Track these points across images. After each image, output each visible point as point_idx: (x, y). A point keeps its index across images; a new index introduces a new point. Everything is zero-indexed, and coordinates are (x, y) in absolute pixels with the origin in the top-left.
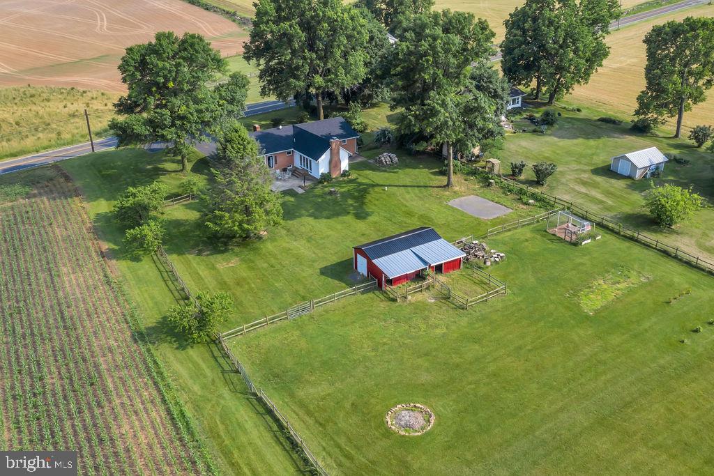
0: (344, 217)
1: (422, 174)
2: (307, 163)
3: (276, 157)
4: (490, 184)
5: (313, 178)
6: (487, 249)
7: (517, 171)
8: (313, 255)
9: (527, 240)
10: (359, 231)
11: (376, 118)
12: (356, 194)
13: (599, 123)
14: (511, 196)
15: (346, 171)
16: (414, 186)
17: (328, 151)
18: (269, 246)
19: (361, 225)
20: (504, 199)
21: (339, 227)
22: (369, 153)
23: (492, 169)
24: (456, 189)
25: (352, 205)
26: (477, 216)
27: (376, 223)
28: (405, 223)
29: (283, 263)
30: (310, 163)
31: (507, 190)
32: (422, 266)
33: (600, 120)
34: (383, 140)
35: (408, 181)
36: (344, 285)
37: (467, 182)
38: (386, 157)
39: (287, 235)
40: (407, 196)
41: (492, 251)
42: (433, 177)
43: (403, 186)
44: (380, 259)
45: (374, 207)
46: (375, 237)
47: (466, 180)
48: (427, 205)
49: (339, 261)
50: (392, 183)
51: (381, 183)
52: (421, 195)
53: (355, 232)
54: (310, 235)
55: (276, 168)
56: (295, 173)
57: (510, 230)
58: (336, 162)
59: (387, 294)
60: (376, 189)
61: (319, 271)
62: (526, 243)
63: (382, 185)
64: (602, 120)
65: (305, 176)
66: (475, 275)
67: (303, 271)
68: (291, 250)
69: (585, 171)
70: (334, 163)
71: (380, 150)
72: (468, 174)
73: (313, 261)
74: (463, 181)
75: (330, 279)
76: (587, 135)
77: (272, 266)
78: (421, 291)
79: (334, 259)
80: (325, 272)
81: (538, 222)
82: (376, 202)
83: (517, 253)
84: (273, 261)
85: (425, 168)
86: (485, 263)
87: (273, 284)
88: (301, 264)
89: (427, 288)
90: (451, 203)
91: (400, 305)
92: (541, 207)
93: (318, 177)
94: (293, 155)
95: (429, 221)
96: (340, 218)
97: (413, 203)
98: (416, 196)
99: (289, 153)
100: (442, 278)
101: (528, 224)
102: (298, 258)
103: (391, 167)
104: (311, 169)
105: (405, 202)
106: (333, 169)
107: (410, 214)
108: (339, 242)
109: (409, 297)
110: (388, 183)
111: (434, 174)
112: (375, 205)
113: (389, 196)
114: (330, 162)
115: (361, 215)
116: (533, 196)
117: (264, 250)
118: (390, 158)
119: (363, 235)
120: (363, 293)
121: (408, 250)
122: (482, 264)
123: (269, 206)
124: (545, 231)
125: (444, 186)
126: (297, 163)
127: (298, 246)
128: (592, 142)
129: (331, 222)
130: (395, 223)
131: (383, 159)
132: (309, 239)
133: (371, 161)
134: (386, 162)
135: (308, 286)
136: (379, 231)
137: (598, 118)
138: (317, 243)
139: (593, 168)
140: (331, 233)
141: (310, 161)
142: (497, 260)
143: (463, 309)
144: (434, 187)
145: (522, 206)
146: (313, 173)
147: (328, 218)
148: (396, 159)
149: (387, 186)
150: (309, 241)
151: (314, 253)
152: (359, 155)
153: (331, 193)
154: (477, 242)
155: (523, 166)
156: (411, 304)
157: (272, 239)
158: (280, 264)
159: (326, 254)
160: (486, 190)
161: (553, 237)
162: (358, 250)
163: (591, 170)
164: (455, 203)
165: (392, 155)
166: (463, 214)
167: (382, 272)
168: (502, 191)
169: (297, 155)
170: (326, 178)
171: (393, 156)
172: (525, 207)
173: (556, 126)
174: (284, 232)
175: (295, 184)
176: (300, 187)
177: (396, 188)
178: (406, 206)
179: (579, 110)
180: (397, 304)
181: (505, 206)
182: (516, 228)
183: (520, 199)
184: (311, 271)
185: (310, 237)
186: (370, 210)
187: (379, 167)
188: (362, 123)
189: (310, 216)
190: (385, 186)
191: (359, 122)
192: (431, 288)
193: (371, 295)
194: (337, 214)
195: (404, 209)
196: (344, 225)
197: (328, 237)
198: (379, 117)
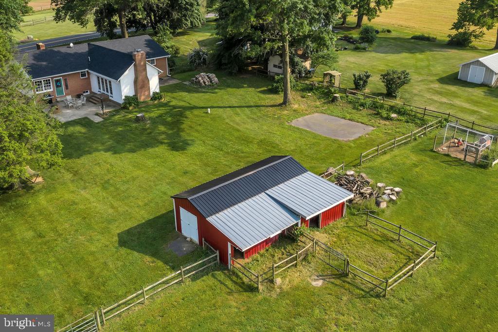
0: (157, 149)
1: (250, 94)
2: (107, 86)
3: (65, 80)
4: (334, 99)
5: (116, 104)
6: (371, 181)
7: (362, 83)
8: (111, 211)
9: (416, 166)
10: (179, 167)
11: (188, 44)
12: (169, 119)
13: (413, 40)
14: (365, 112)
15: (157, 93)
16: (243, 107)
17: (132, 68)
18: (42, 199)
19: (180, 159)
20: (356, 115)
21: (150, 163)
22: (183, 75)
23: (331, 84)
24: (296, 106)
25: (163, 133)
26: (333, 138)
27: (202, 154)
28: (243, 153)
29: (59, 228)
30: (110, 85)
31: (357, 106)
32: (291, 221)
33: (412, 38)
34: (197, 62)
35: (234, 101)
36: (160, 263)
37: (304, 99)
38: (203, 77)
39: (73, 181)
40: (237, 119)
41: (379, 185)
42: (262, 96)
43: (230, 107)
44: (221, 215)
45: (196, 134)
46: (206, 177)
47: (303, 97)
48: (265, 127)
49: (151, 217)
50: (215, 105)
51: (202, 105)
52: (254, 116)
53: (173, 169)
54: (106, 178)
55: (67, 94)
56: (92, 99)
57: (385, 153)
58: (143, 82)
59: (237, 276)
60: (196, 112)
61: (116, 238)
62: (417, 169)
63: (203, 108)
64: (416, 38)
65: (104, 101)
66: (369, 225)
67: (90, 240)
68: (76, 204)
69: (432, 82)
70: (141, 83)
71: (194, 72)
72: (303, 90)
73: (109, 222)
74: (300, 98)
75: (136, 254)
76: (411, 50)
77: (40, 236)
78: (295, 265)
79: (142, 215)
80: (127, 240)
81: (415, 139)
82: (200, 128)
83: (412, 184)
84: (44, 226)
85: (250, 87)
86: (378, 204)
87: (36, 271)
88: (89, 226)
89: (305, 259)
90: (294, 123)
91: (265, 299)
92: (407, 122)
93: (121, 102)
94: (89, 78)
95: (274, 147)
96: (151, 150)
97: (246, 126)
98: (248, 118)
99: (83, 75)
100: (320, 236)
101: (405, 143)
102: (85, 217)
103: (211, 87)
104: (111, 93)
105: (235, 126)
106: (139, 91)
107: (246, 140)
108: (150, 186)
109: (278, 281)
110: (210, 104)
111: (263, 92)
112: (197, 131)
113: (214, 119)
114: (136, 82)
115: (178, 145)
116: (392, 109)
117: (33, 206)
118: (209, 78)
119: (186, 173)
120: (194, 278)
121: (263, 195)
122: (374, 207)
123: (37, 140)
124: (432, 151)
125: (280, 105)
126: (95, 87)
127: (88, 196)
128: (419, 56)
129: (137, 157)
130: (228, 153)
131: (200, 79)
132: (105, 185)
133: (187, 83)
134: (204, 83)
135: (97, 271)
136: (207, 165)
137: (410, 37)
138: (117, 189)
139: (438, 78)
140: (139, 173)
141: (110, 82)
142: (394, 198)
143: (378, 296)
144: (267, 106)
145: (383, 122)
146: (115, 98)
147: (132, 151)
148: (216, 79)
149: (210, 107)
150: (104, 188)
151: (112, 207)
152: (172, 78)
153: (138, 120)
154: (352, 172)
155: (368, 77)
156: (283, 294)
157: (49, 188)
158: (55, 230)
159: (131, 207)
160: (332, 107)
161: (447, 158)
162: (181, 201)
163: (437, 80)
164: (299, 122)
165: (210, 75)
166: (315, 136)
167: (227, 240)
168: (350, 106)
169: (94, 77)
170: (130, 101)
171: (213, 76)
172: (387, 123)
173: (375, 44)
174: (68, 176)
175: (90, 112)
176: (97, 114)
177: (221, 110)
178: (238, 130)
179: (389, 31)
180: (260, 297)
181: (362, 123)
182: (391, 150)
183: (378, 114)
184: (104, 240)
185: (107, 182)
186: (191, 138)
187: (197, 87)
188: (172, 47)
189: (107, 150)
190: (207, 108)
191: (169, 45)
192: (310, 258)
193: (208, 280)
194: (146, 145)
195: (236, 134)
196: (158, 160)
197: (134, 179)
198: (191, 43)
